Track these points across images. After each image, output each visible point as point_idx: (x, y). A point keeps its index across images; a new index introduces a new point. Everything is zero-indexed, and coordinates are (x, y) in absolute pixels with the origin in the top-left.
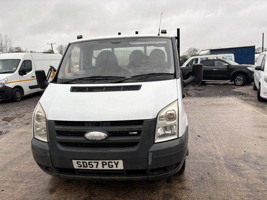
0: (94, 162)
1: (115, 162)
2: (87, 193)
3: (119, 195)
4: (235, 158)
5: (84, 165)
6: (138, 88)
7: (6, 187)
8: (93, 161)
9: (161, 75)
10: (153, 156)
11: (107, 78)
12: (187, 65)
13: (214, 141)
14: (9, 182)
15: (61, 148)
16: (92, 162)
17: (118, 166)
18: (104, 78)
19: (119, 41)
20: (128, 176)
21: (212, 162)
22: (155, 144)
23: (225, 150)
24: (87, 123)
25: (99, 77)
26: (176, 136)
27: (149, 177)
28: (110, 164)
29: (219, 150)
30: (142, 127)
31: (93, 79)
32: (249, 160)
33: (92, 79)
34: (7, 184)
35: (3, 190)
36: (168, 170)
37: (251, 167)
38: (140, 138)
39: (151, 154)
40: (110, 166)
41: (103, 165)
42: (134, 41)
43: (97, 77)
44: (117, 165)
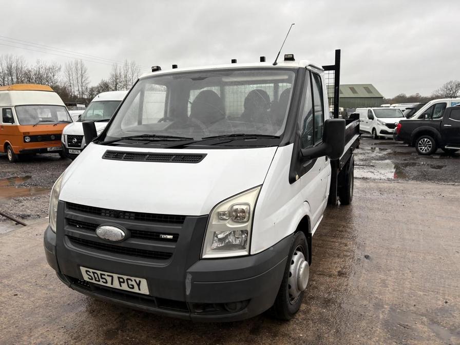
0: (108, 275)
1: (135, 280)
2: (117, 323)
3: (160, 337)
4: (415, 313)
5: (95, 278)
6: (197, 158)
7: (22, 291)
8: (106, 273)
9: (256, 138)
10: (193, 281)
11: (166, 139)
12: (422, 116)
13: (393, 272)
14: (30, 284)
15: (69, 245)
16: (104, 275)
17: (140, 287)
18: (162, 139)
19: (203, 75)
20: (161, 308)
21: (360, 310)
22: (201, 261)
23: (403, 292)
24: (104, 211)
25: (154, 136)
26: (246, 251)
27: (192, 315)
28: (130, 282)
29: (391, 291)
30: (181, 227)
31: (146, 140)
32: (443, 320)
33: (145, 138)
34: (26, 287)
35: (17, 295)
36: (229, 310)
37: (438, 335)
38: (174, 247)
39: (189, 277)
40: (131, 286)
41: (120, 282)
42: (227, 75)
43: (151, 136)
44: (139, 285)
